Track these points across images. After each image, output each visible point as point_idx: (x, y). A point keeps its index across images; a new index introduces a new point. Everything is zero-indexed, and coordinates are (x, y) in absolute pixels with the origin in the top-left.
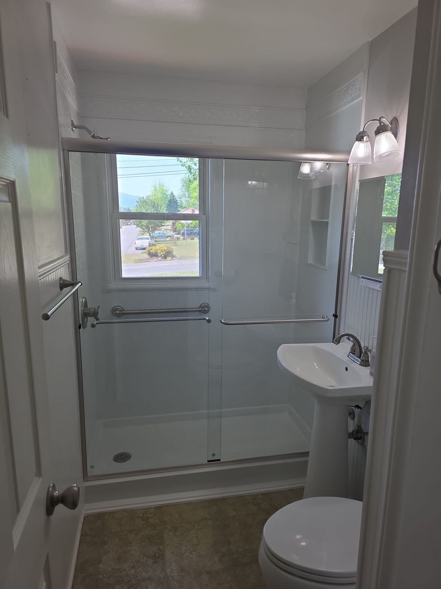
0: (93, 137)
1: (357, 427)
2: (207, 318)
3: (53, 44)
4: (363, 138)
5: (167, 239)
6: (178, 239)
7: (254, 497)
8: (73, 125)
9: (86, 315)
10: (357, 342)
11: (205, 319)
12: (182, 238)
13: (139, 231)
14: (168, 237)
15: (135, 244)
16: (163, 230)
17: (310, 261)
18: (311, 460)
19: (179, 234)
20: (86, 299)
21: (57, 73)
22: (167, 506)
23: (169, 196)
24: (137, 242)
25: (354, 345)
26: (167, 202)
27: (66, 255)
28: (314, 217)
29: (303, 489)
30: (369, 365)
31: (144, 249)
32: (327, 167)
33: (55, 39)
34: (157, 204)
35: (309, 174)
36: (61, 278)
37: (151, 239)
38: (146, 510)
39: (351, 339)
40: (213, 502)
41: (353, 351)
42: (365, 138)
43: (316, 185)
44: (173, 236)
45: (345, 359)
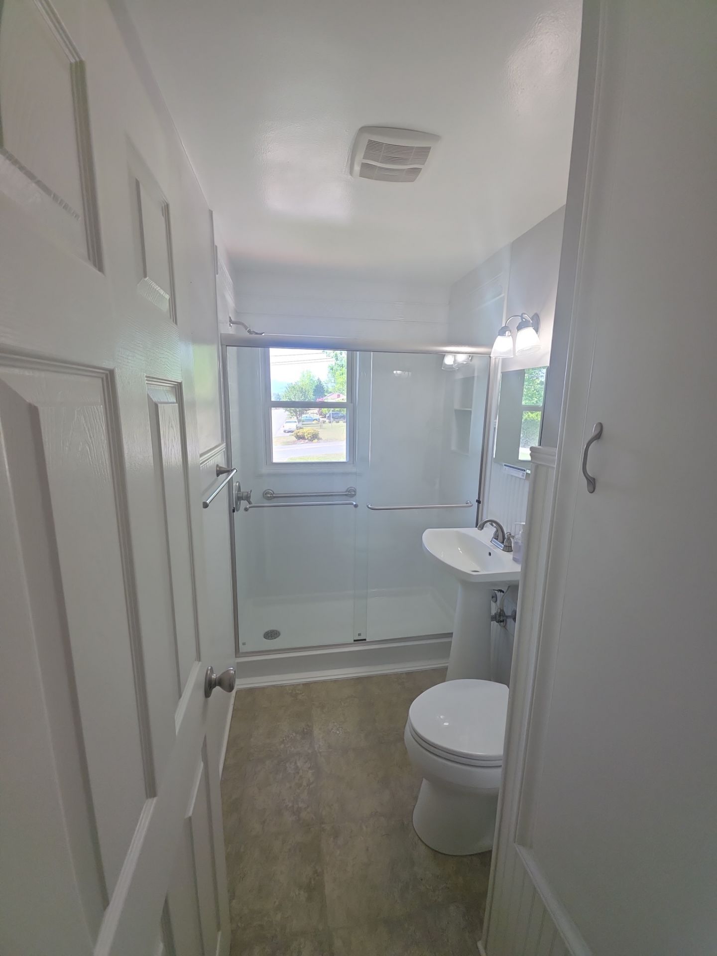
0: (249, 331)
1: (499, 611)
2: (354, 503)
3: (214, 248)
4: (505, 333)
5: (314, 422)
6: (324, 422)
7: (398, 676)
8: (231, 321)
9: (239, 498)
10: (500, 527)
11: (352, 504)
12: (327, 421)
13: (288, 415)
14: (314, 420)
15: (284, 427)
16: (310, 413)
17: (454, 447)
18: (454, 640)
19: (325, 417)
20: (239, 483)
21: (217, 274)
22: (315, 682)
23: (316, 382)
24: (285, 425)
25: (497, 531)
26: (314, 387)
27: (222, 443)
28: (457, 406)
29: (446, 668)
30: (512, 551)
31: (292, 432)
32: (470, 359)
33: (216, 243)
34: (305, 389)
35: (452, 365)
36: (217, 466)
37: (299, 423)
38: (294, 687)
39: (494, 525)
40: (359, 680)
41: (496, 537)
42: (507, 332)
43: (459, 376)
44: (319, 420)
45: (489, 544)
